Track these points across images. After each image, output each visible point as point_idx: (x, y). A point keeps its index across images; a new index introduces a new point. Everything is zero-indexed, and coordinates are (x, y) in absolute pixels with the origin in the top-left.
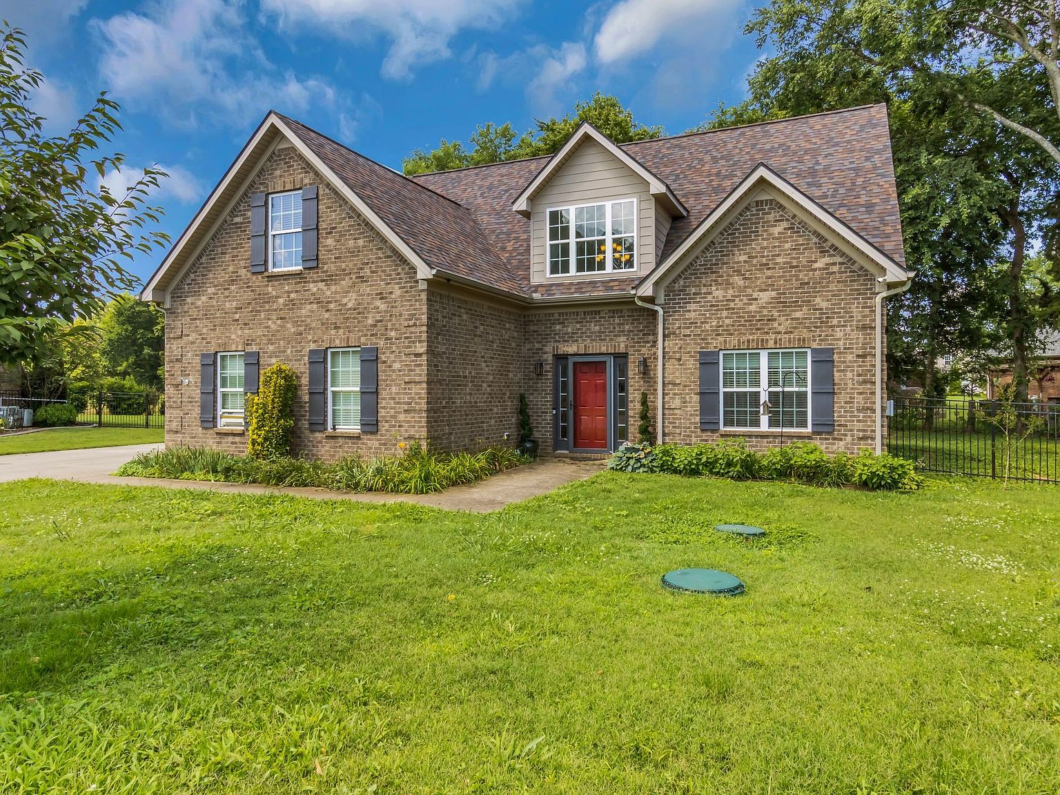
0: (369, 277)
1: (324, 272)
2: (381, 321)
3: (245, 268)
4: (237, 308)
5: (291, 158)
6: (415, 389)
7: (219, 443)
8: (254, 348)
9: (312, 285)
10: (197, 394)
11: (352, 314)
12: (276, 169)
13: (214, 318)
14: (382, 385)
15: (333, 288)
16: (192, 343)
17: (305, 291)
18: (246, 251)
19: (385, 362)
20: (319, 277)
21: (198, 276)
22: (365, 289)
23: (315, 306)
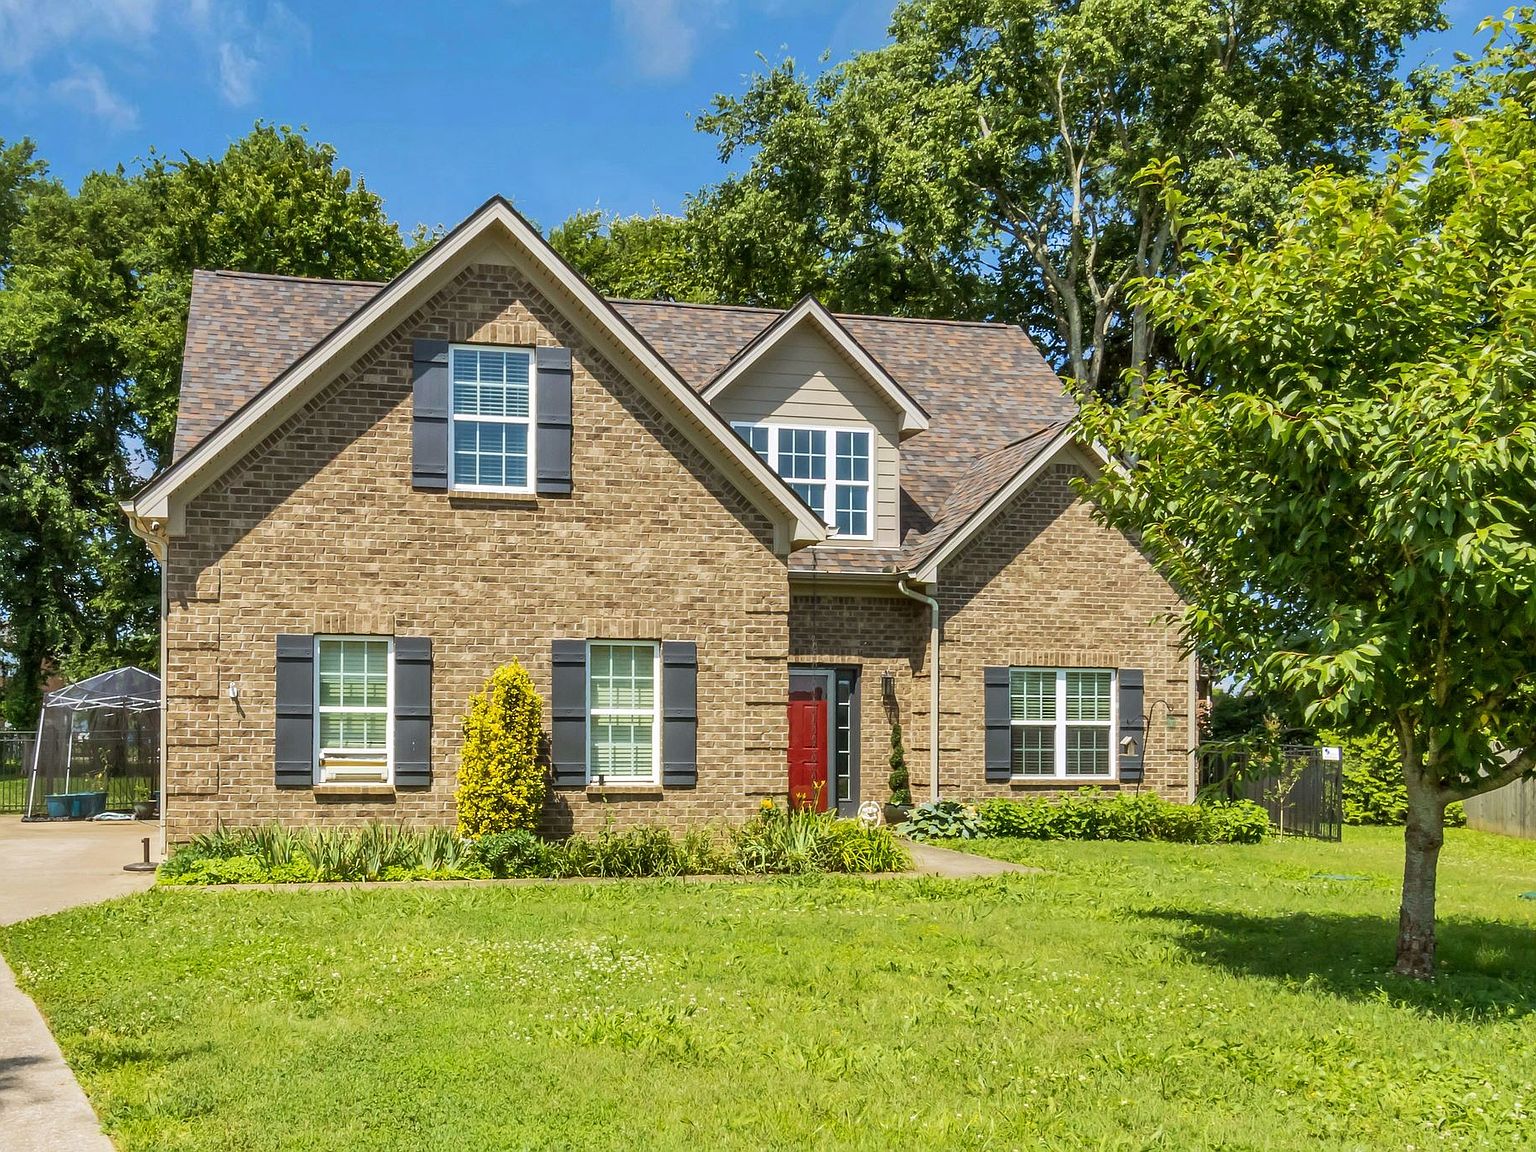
0: (678, 523)
1: (583, 504)
2: (702, 600)
3: (394, 475)
4: (372, 552)
5: (508, 286)
6: (767, 714)
7: (322, 815)
8: (418, 632)
9: (556, 525)
10: (265, 716)
11: (645, 583)
12: (472, 300)
13: (310, 566)
14: (703, 707)
15: (604, 535)
16: (247, 612)
17: (541, 534)
18: (396, 443)
19: (709, 668)
20: (573, 511)
21: (267, 477)
22: (667, 541)
23: (563, 563)
